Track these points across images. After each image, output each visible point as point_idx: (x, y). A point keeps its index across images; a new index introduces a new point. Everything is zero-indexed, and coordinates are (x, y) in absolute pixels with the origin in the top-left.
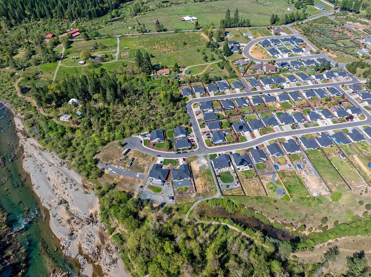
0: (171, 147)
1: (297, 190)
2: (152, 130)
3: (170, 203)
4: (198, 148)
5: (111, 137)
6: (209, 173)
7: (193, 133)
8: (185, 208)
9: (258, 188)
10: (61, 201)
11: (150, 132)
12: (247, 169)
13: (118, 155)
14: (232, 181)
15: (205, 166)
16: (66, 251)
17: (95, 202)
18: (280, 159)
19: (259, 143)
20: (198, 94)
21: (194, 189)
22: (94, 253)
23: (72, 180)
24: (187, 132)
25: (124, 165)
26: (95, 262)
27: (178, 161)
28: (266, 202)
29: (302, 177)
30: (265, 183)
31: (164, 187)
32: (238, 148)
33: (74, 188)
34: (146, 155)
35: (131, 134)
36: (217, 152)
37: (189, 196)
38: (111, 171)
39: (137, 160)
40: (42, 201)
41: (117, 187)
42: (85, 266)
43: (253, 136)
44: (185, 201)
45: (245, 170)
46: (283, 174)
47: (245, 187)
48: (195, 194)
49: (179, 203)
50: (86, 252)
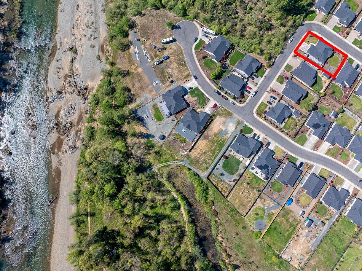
0: (218, 77)
1: (277, 238)
2: (222, 34)
3: (157, 140)
4: (244, 105)
5: (169, 4)
6: (221, 146)
7: (260, 80)
8: (165, 157)
9: (244, 203)
10: (73, 47)
11: (216, 34)
12: (260, 177)
13: (158, 37)
14: (232, 173)
15: (226, 132)
16: (48, 105)
17: (99, 77)
19: (310, 160)
21: (190, 148)
22: (65, 126)
23: (96, 30)
24: (257, 72)
25: (154, 57)
26: (61, 135)
27: (207, 102)
28: (236, 221)
29: (299, 233)
30: (259, 204)
31: (167, 120)
32: (282, 145)
33: (92, 42)
34: (184, 65)
35: (196, 17)
36: (257, 128)
37: (179, 149)
38: (136, 53)
39: (171, 62)
40: (57, 32)
41: (127, 78)
42: (53, 131)
43: (316, 147)
44: (171, 151)
45: (258, 175)
46: (286, 213)
47: (236, 190)
48: (186, 153)
49: (164, 148)
50: (60, 119)
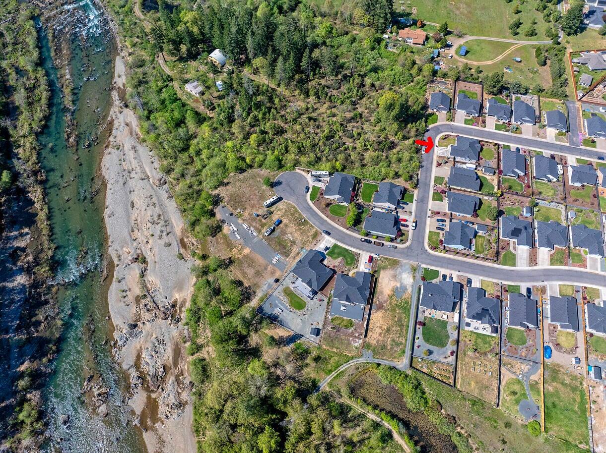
0: (357, 221)
1: (566, 421)
2: (337, 171)
3: (309, 340)
4: (408, 244)
5: (257, 159)
6: (406, 309)
7: (413, 207)
8: (332, 361)
9: (486, 382)
10: (139, 256)
11: (331, 174)
12: (484, 332)
13: (256, 203)
14: (442, 344)
15: (404, 288)
16: (118, 352)
17: (188, 282)
18: (565, 335)
19: (537, 281)
20: (461, 114)
21: (364, 331)
22: (155, 376)
23: (167, 223)
24: (403, 198)
25: (260, 227)
26: (152, 391)
27: (358, 258)
28: (489, 419)
29: (593, 397)
30: (507, 375)
31: (312, 304)
32: (488, 276)
33: (165, 239)
34: (306, 223)
35: (296, 164)
36: (442, 267)
37: (348, 340)
38: (234, 231)
39: (286, 226)
40: (110, 244)
41: (232, 268)
42: (136, 390)
43: (533, 260)
44: (337, 348)
45: (480, 331)
46: (554, 373)
47: (462, 367)
48: (361, 340)
49: (324, 347)
50: (144, 368)
